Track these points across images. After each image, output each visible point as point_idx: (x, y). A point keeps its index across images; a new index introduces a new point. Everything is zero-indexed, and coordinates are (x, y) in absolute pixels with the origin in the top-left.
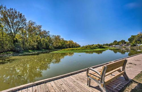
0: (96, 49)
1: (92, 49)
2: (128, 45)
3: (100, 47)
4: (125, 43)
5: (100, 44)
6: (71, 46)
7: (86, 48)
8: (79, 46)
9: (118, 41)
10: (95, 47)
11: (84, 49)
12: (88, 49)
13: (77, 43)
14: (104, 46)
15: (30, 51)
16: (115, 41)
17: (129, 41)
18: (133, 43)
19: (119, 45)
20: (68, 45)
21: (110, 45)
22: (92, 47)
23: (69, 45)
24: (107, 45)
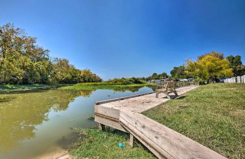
0: (130, 84)
1: (125, 84)
2: (170, 79)
3: (136, 81)
4: (167, 77)
5: (136, 77)
6: (87, 79)
7: (116, 82)
8: (100, 81)
9: (158, 74)
10: (129, 82)
11: (112, 84)
12: (119, 84)
13: (97, 75)
14: (141, 81)
15: (8, 86)
16: (155, 74)
17: (171, 75)
18: (176, 77)
19: (159, 80)
20: (82, 77)
21: (147, 80)
22: (124, 81)
23: (84, 77)
24: (143, 79)
